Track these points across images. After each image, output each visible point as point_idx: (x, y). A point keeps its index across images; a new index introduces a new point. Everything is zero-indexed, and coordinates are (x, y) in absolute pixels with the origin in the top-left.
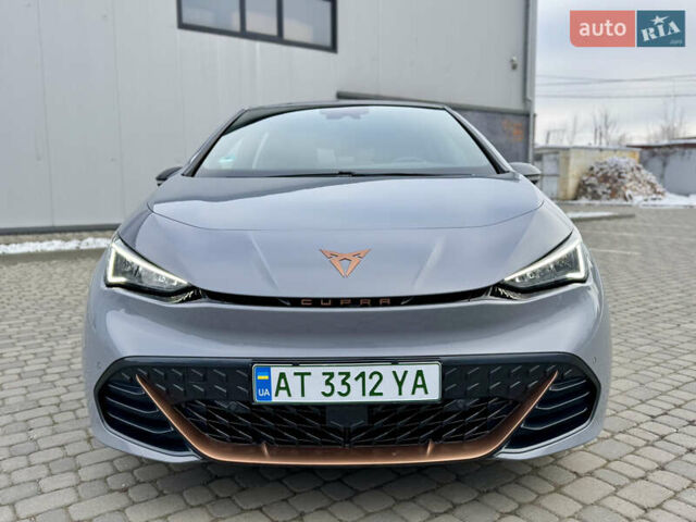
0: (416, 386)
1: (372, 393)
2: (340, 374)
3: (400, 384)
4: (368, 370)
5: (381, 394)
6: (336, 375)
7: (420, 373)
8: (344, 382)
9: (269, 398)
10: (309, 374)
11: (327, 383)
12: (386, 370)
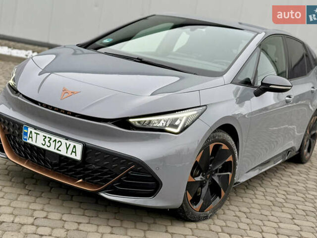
0: (73, 151)
1: (57, 149)
2: (49, 138)
3: (67, 149)
4: (58, 139)
5: (60, 151)
6: (47, 138)
7: (75, 147)
8: (49, 142)
9: (26, 140)
10: (39, 134)
11: (44, 140)
12: (64, 141)
